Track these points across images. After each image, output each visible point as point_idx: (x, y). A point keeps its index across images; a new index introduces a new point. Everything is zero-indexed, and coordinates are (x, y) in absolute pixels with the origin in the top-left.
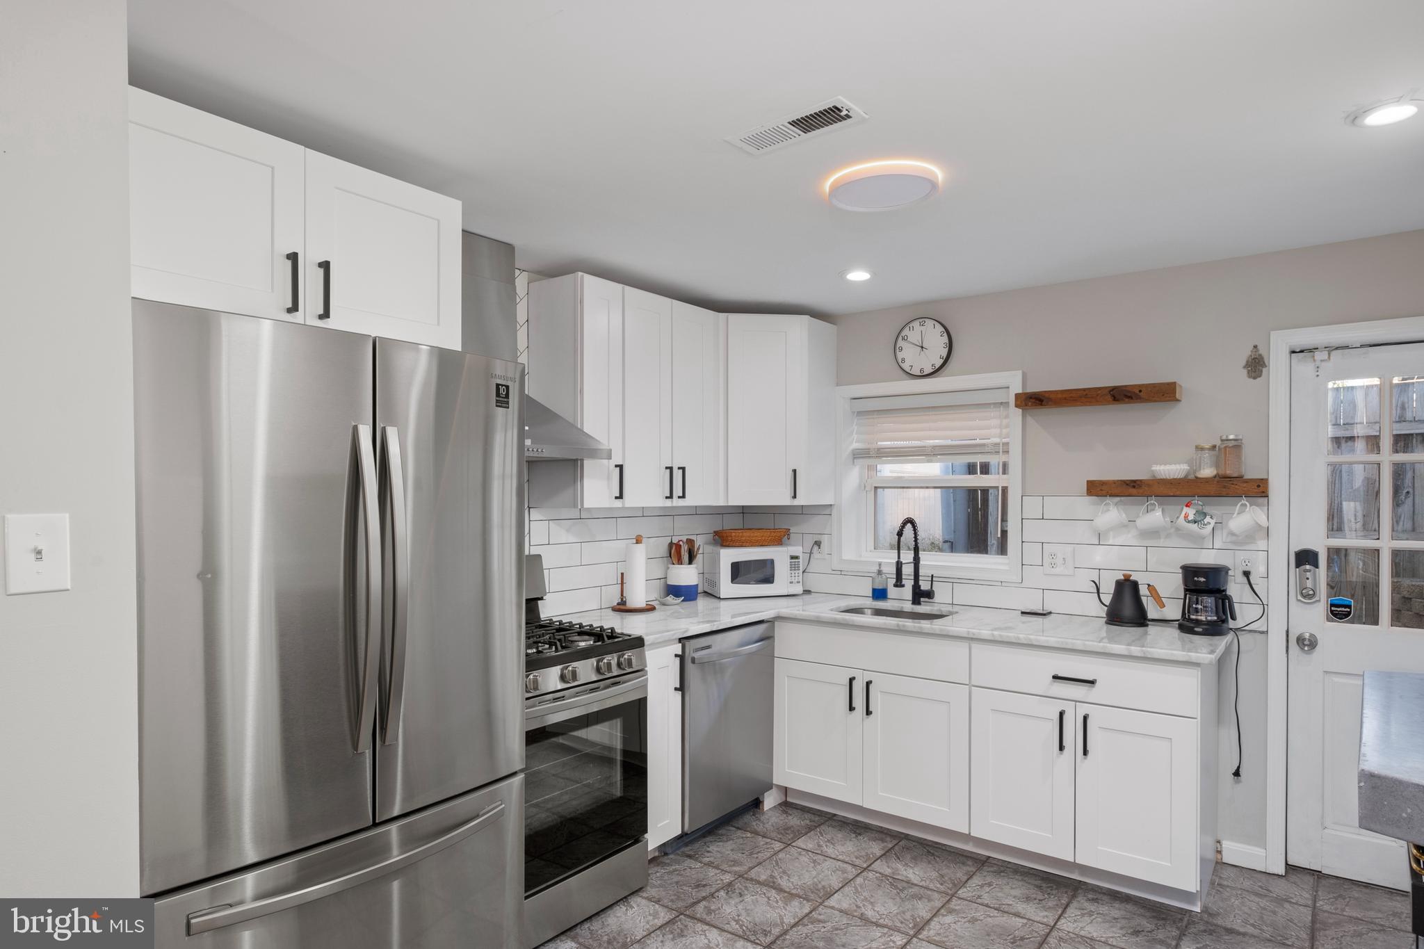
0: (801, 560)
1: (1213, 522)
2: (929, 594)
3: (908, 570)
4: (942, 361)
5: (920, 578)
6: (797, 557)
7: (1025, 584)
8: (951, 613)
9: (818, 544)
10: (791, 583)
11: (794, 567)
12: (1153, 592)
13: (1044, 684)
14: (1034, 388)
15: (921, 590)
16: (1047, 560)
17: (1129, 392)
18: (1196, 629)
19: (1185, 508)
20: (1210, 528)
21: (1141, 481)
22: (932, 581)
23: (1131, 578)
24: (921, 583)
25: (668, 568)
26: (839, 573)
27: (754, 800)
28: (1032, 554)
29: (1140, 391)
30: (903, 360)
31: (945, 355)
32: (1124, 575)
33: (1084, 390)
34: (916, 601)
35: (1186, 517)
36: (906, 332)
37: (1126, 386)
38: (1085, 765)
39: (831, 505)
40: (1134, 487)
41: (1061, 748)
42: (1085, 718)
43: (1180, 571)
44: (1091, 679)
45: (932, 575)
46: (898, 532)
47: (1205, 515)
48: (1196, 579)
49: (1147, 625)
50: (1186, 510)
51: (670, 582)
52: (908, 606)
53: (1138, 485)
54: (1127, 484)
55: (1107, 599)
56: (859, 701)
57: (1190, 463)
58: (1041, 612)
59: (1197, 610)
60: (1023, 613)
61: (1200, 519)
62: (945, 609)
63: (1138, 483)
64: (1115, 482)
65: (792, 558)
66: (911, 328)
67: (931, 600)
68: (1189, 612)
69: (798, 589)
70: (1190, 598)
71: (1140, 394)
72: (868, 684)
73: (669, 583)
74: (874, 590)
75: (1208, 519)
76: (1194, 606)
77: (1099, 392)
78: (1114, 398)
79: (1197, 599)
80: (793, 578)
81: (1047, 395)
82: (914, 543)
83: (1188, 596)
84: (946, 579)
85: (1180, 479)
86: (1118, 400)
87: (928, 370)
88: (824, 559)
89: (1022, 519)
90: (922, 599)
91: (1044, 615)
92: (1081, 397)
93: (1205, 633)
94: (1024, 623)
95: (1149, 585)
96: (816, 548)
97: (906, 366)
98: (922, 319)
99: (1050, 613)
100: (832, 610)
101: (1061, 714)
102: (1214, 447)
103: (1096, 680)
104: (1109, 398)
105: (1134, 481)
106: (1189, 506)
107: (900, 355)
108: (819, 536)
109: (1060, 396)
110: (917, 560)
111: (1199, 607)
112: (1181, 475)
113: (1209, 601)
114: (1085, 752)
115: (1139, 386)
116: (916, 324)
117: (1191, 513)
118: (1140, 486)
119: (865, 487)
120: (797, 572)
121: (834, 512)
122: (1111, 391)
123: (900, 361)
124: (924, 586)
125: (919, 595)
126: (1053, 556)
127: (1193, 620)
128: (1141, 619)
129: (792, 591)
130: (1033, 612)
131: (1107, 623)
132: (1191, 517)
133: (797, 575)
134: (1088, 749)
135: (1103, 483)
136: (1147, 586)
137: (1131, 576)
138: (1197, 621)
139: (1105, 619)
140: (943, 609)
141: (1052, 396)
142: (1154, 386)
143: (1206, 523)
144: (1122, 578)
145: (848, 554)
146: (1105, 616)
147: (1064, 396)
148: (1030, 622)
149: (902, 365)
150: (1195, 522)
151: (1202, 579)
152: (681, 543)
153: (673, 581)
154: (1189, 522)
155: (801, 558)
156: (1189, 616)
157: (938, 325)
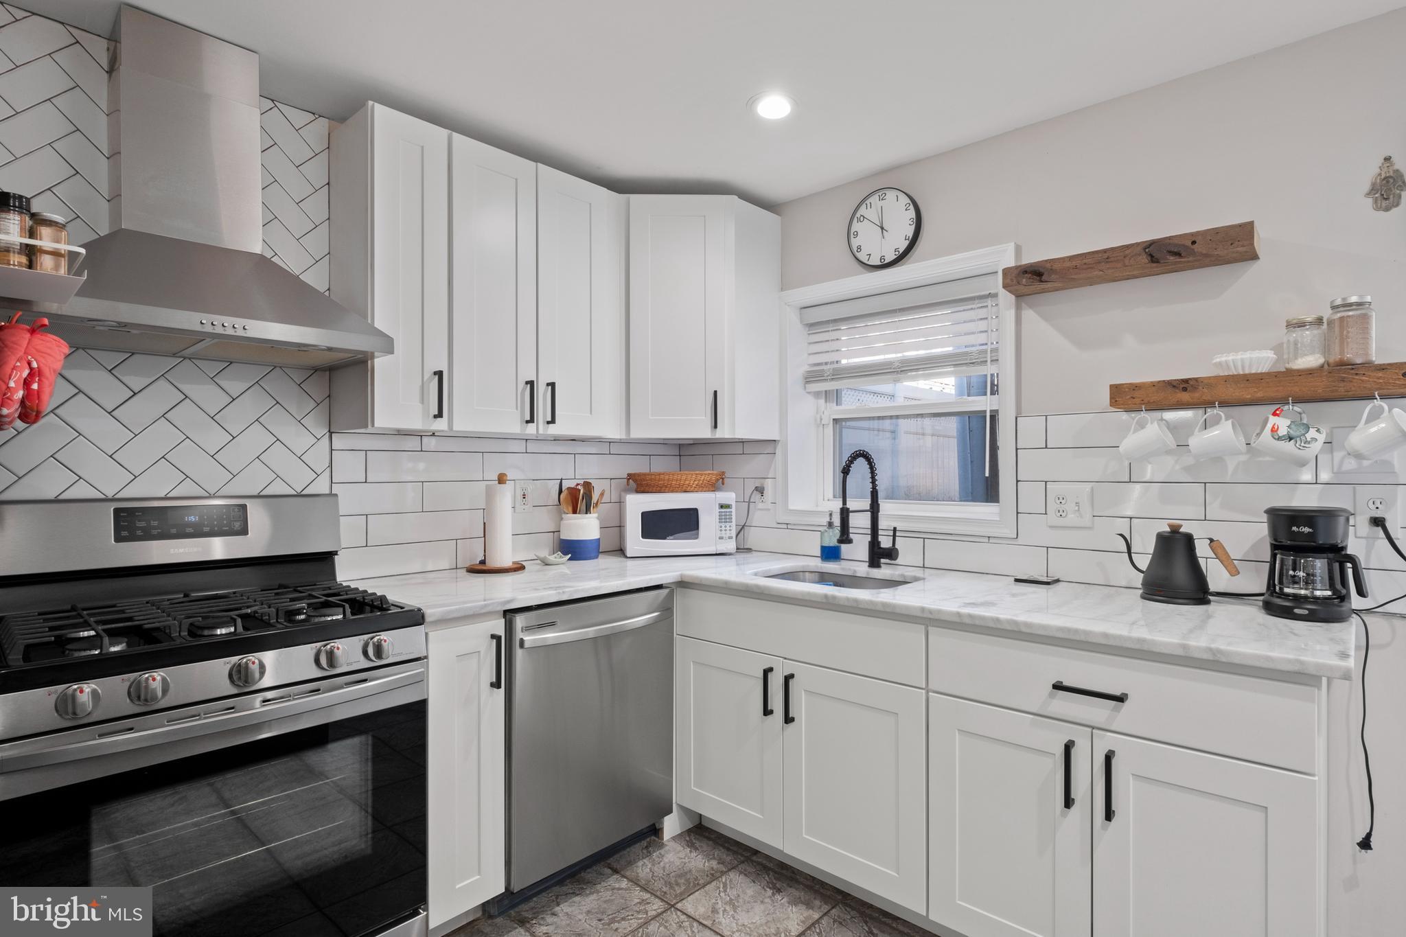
0: (733, 510)
1: (1322, 438)
2: (891, 554)
3: (860, 522)
4: (907, 243)
5: (880, 532)
6: (728, 506)
7: (1020, 541)
8: (916, 579)
9: (760, 490)
10: (721, 538)
11: (724, 519)
12: (1219, 551)
13: (1039, 695)
14: (1030, 258)
15: (881, 548)
16: (1052, 506)
17: (1176, 245)
18: (1297, 611)
19: (1271, 417)
20: (1317, 447)
21: (1196, 380)
22: (894, 536)
23: (1181, 530)
24: (881, 539)
25: (562, 519)
26: (785, 526)
27: (651, 826)
28: (1031, 497)
29: (1194, 243)
30: (859, 248)
31: (910, 234)
32: (1170, 526)
33: (1105, 251)
34: (874, 562)
35: (1274, 430)
36: (863, 210)
37: (1170, 238)
38: (1108, 835)
39: (775, 441)
40: (1185, 389)
41: (1068, 802)
42: (1109, 758)
43: (1265, 518)
44: (1117, 693)
45: (895, 530)
46: (844, 468)
47: (1307, 428)
48: (1294, 528)
49: (1208, 602)
50: (1273, 420)
51: (564, 536)
52: (863, 569)
53: (1192, 386)
54: (1174, 386)
55: (1144, 562)
56: (777, 703)
57: (1278, 349)
58: (1045, 579)
59: (1295, 581)
60: (1017, 580)
61: (1298, 433)
62: (910, 572)
63: (1191, 383)
64: (1153, 384)
65: (722, 507)
66: (869, 205)
67: (893, 562)
68: (1281, 582)
69: (730, 546)
70: (1282, 561)
71: (1195, 247)
72: (788, 679)
73: (561, 538)
74: (824, 549)
75: (1312, 433)
76: (1291, 573)
77: (1127, 252)
78: (1152, 256)
79: (1294, 562)
80: (723, 532)
81: (1048, 265)
82: (871, 485)
83: (1279, 557)
84: (912, 534)
85: (1261, 373)
86: (1158, 262)
87: (890, 257)
88: (769, 510)
89: (1017, 449)
90: (883, 561)
91: (1048, 583)
92: (1100, 262)
93: (1312, 617)
94: (1014, 595)
95: (1212, 540)
96: (757, 496)
97: (862, 256)
98: (880, 191)
99: (1058, 581)
100: (756, 574)
101: (1068, 747)
102: (1319, 321)
103: (1126, 695)
104: (1144, 259)
105: (1186, 381)
106: (1278, 415)
107: (855, 243)
108: (763, 480)
109: (1068, 264)
110: (874, 509)
111: (1301, 574)
112: (1264, 368)
113: (1319, 565)
114: (1109, 815)
115: (1192, 234)
116: (874, 199)
117: (1283, 424)
118: (1195, 388)
119: (821, 419)
120: (728, 525)
121: (779, 451)
122: (1145, 249)
123: (855, 249)
124: (885, 542)
125: (878, 555)
126: (1061, 499)
127: (1288, 595)
128: (1199, 593)
129: (722, 548)
130: (1032, 579)
131: (1143, 597)
132: (1283, 431)
133: (728, 528)
134: (1113, 808)
135: (1135, 387)
136: (1209, 541)
137: (1180, 526)
138: (1296, 598)
139: (1141, 591)
140: (906, 574)
141: (1057, 266)
142: (1216, 231)
143: (1309, 439)
144: (1168, 529)
145: (796, 503)
146: (1141, 586)
147: (1074, 263)
148: (1024, 594)
149: (858, 255)
150: (1291, 439)
151: (1306, 530)
152: (579, 487)
153: (569, 534)
154: (1279, 439)
155: (734, 506)
156: (1281, 589)
157: (902, 196)
